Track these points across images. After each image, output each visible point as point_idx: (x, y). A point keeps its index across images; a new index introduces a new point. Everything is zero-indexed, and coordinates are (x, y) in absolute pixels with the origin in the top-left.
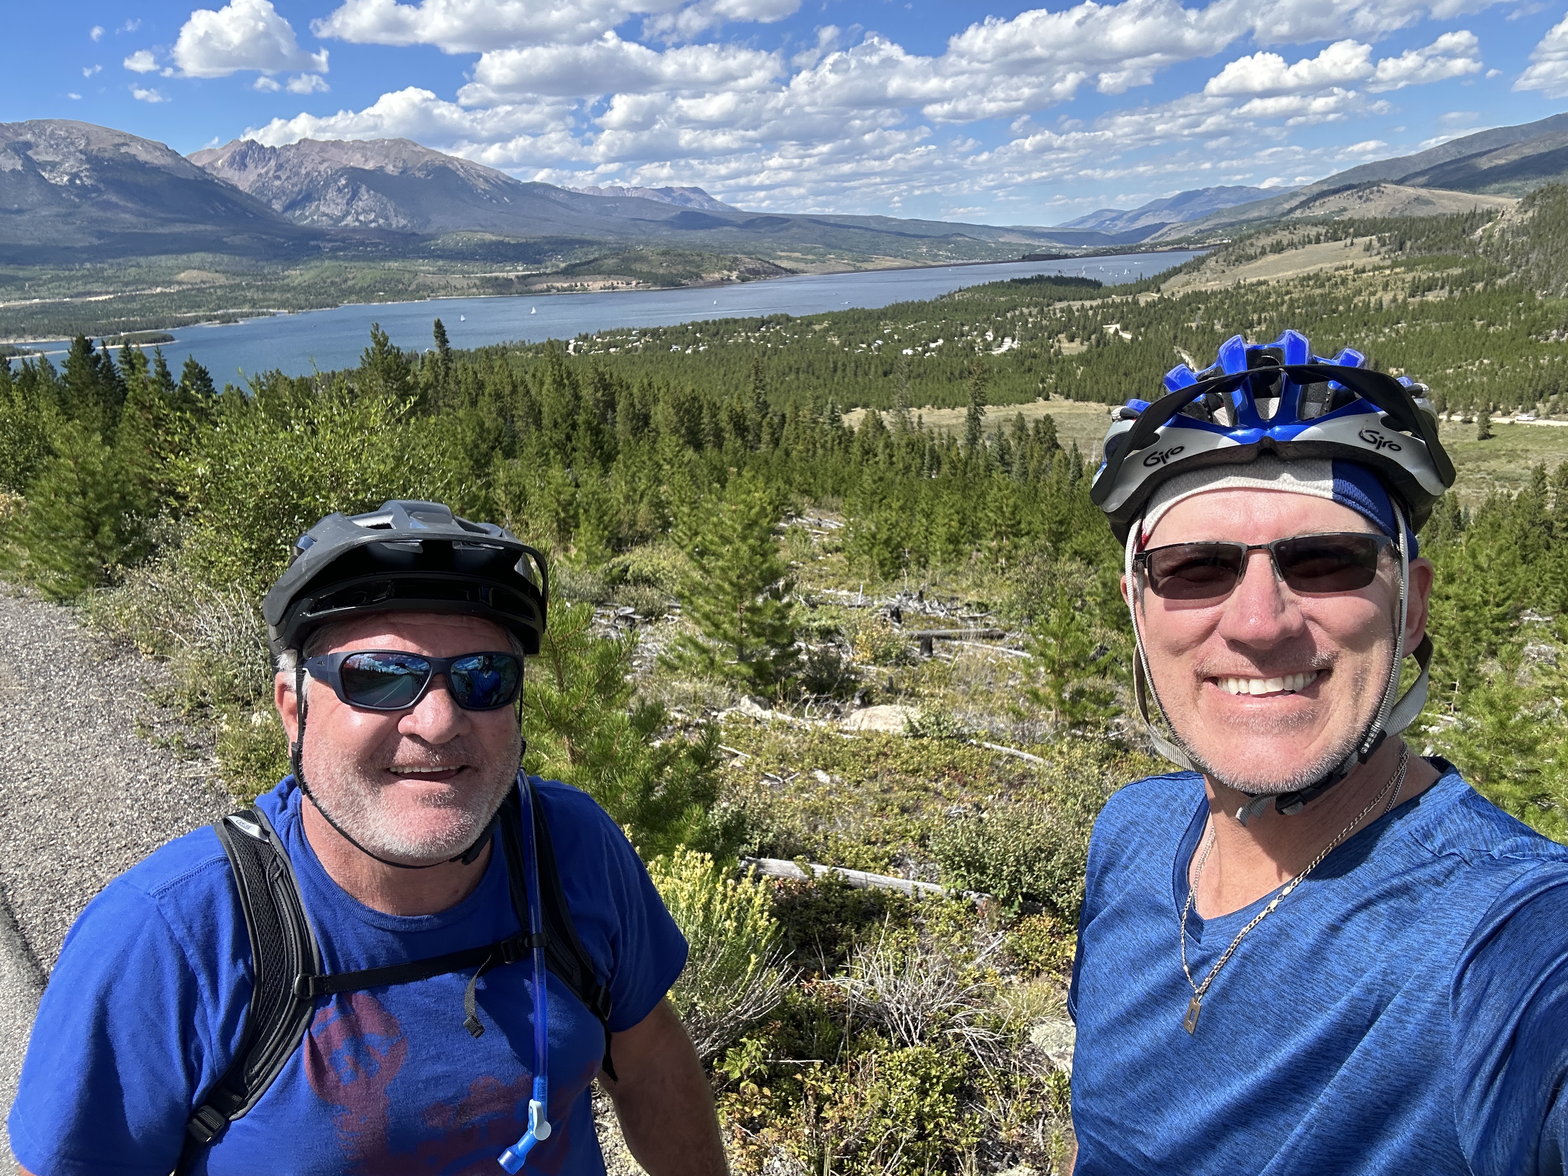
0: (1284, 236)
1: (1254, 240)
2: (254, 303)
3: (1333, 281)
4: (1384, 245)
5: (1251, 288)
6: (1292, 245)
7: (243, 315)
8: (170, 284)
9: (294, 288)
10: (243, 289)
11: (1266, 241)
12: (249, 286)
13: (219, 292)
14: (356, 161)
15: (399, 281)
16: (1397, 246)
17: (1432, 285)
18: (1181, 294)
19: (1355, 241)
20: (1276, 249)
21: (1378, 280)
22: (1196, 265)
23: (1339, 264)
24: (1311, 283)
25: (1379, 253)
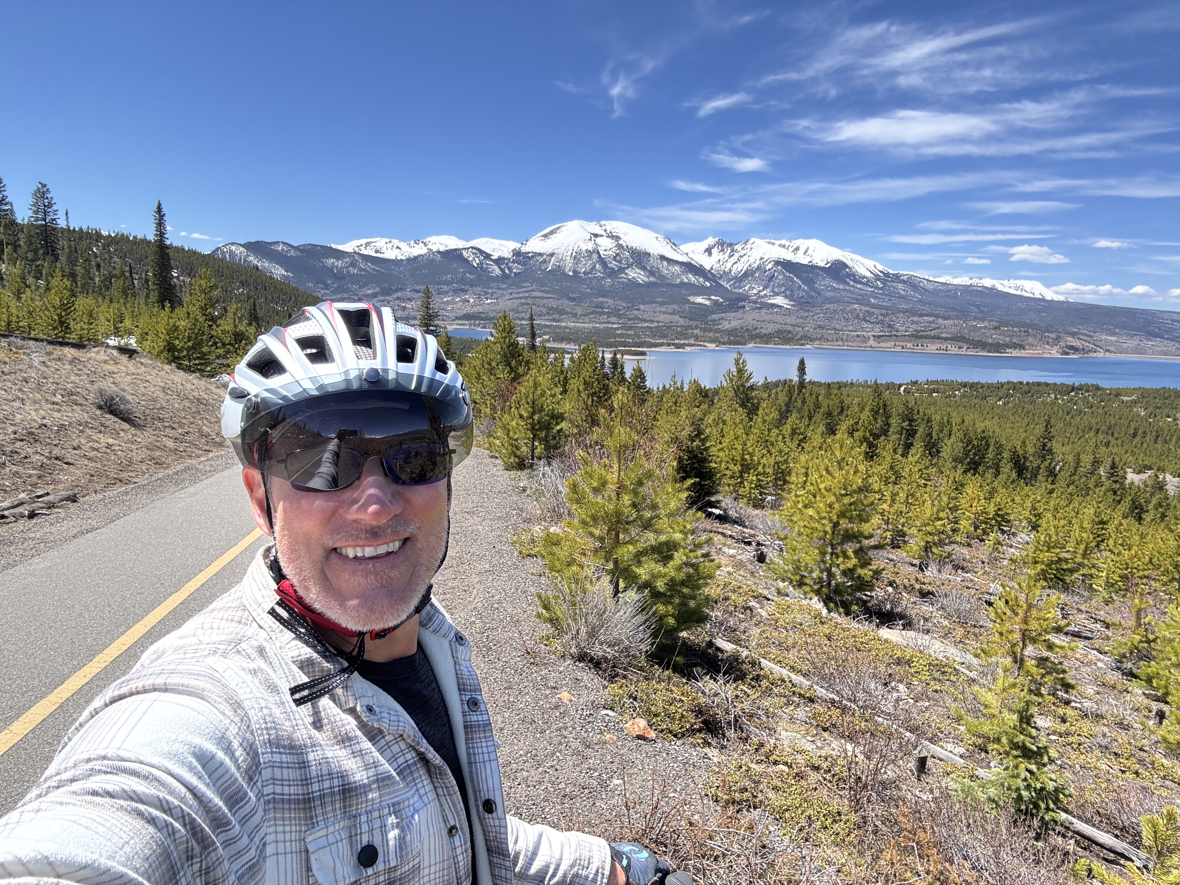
2: (697, 338)
7: (688, 345)
8: (653, 322)
9: (723, 331)
10: (693, 329)
12: (697, 327)
13: (679, 329)
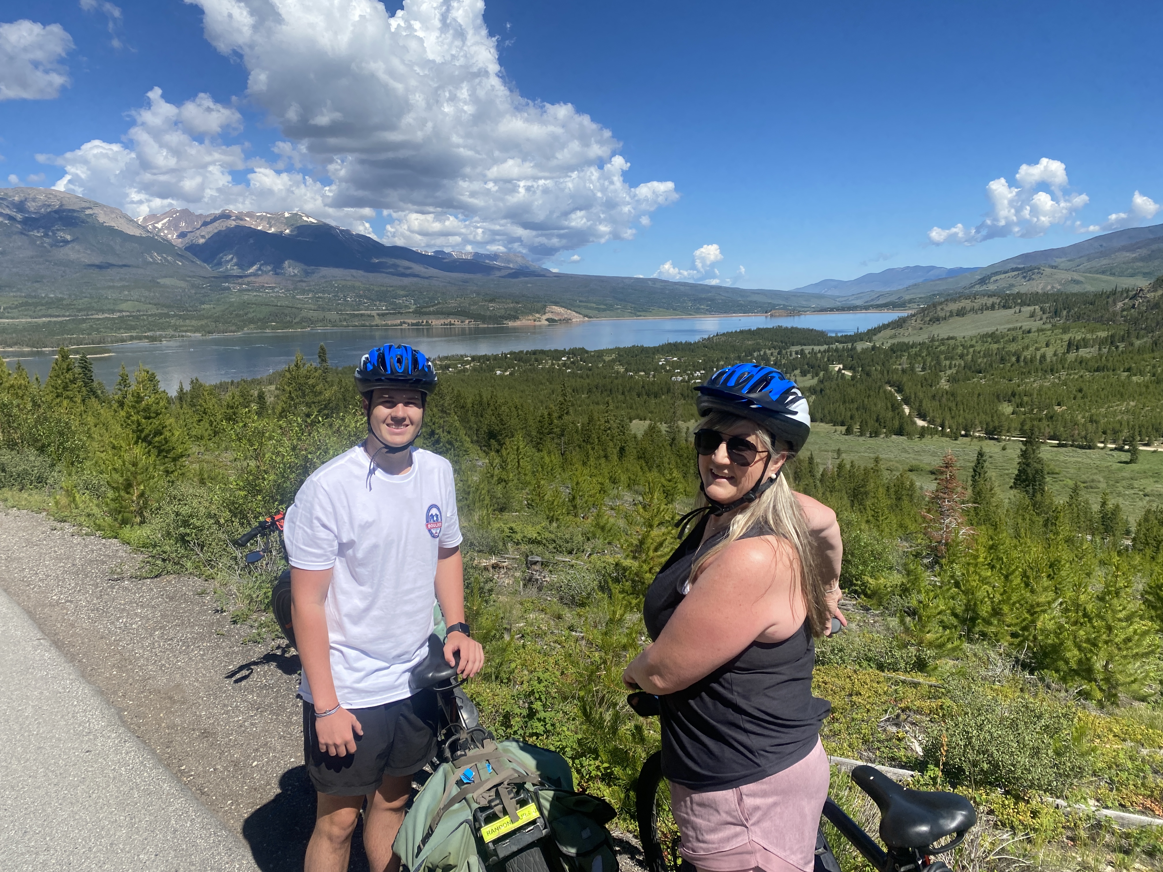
0: (966, 304)
1: (944, 306)
3: (1007, 338)
4: (1045, 313)
6: (973, 311)
8: (113, 311)
10: (169, 317)
11: (953, 307)
13: (150, 319)
14: (262, 226)
15: (286, 315)
16: (1056, 313)
17: (1085, 343)
18: (889, 345)
19: (1023, 309)
20: (961, 313)
21: (1042, 339)
22: (899, 324)
23: (1011, 326)
24: (989, 340)
25: (1041, 319)
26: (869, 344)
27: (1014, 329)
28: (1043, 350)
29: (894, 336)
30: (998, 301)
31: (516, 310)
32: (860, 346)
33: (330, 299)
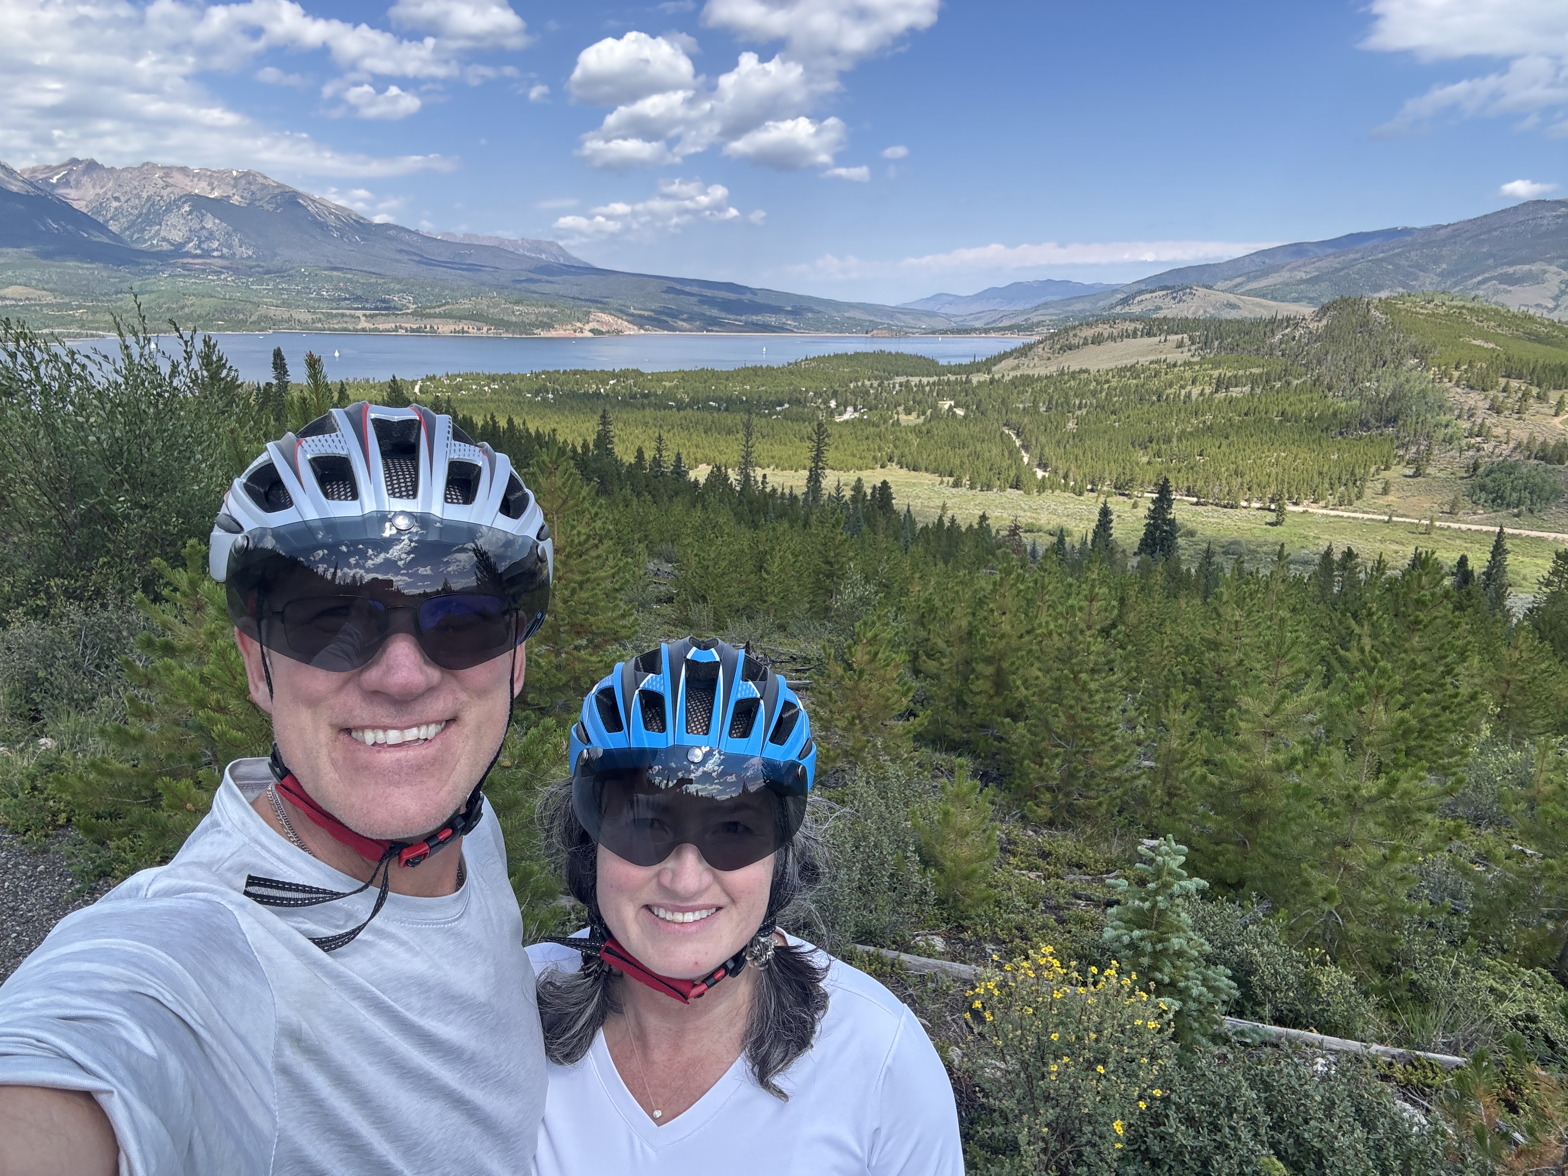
0: (1104, 329)
1: (1078, 331)
3: (1148, 373)
4: (1193, 344)
5: (1073, 375)
6: (1112, 338)
10: (72, 309)
11: (1089, 333)
14: (200, 188)
15: (238, 312)
16: (1206, 344)
17: (1236, 382)
18: (1011, 377)
19: (1168, 338)
20: (1097, 340)
21: (1188, 374)
22: (1024, 351)
23: (1154, 358)
24: (1128, 374)
25: (1189, 350)
26: (987, 377)
27: (1157, 362)
28: (1189, 388)
29: (1017, 367)
30: (1141, 327)
31: (551, 317)
32: (975, 379)
33: (298, 292)
